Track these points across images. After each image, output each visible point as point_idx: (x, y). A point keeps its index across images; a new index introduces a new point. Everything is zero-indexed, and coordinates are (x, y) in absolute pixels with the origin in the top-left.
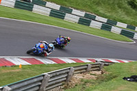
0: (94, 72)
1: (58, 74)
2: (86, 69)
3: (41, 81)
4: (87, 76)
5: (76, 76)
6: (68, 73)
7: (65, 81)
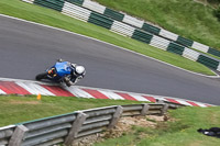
0: (152, 117)
1: (98, 113)
2: (140, 111)
3: (71, 122)
4: (142, 122)
5: (124, 120)
6: (112, 114)
7: (107, 126)
